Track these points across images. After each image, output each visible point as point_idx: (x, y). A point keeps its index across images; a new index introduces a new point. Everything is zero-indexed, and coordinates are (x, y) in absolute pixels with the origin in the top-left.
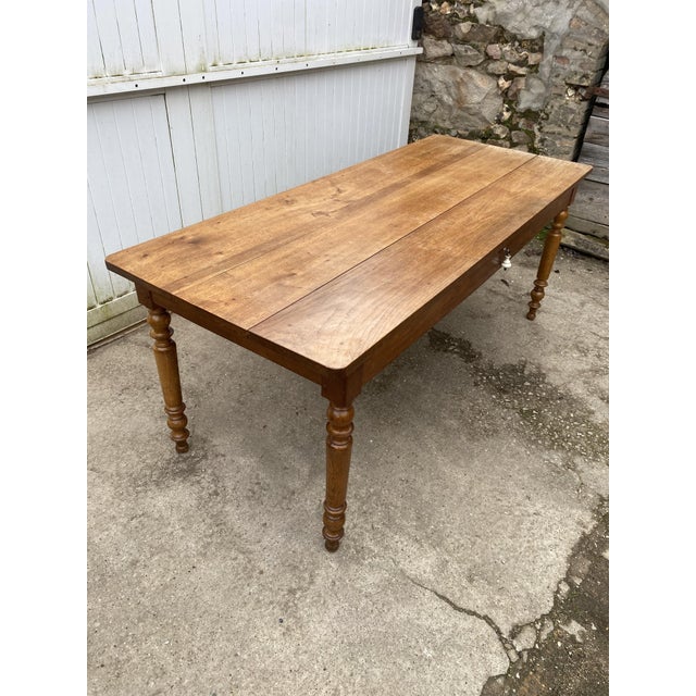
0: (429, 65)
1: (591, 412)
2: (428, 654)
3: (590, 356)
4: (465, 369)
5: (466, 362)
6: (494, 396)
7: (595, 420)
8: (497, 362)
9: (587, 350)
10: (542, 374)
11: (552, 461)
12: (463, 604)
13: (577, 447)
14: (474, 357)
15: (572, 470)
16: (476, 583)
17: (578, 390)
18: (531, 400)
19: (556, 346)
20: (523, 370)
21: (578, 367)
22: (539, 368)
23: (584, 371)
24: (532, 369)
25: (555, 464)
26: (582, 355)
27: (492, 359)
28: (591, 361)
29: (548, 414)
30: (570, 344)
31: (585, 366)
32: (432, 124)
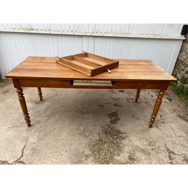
1: (119, 155)
2: (10, 150)
3: (150, 147)
4: (106, 123)
5: (110, 122)
6: (101, 132)
7: (116, 157)
8: (117, 128)
9: (153, 145)
10: (124, 138)
11: (85, 152)
12: (24, 150)
13: (97, 156)
14: (114, 123)
15: (86, 158)
16: (31, 150)
17: (127, 149)
18: (109, 140)
19: (144, 137)
20: (121, 134)
21: (139, 146)
22: (126, 137)
23: (139, 148)
24: (124, 135)
25: (85, 153)
26: (148, 145)
27: (118, 126)
28: (148, 148)
29: (106, 145)
30: (150, 140)
31: (142, 147)
32: (184, 63)
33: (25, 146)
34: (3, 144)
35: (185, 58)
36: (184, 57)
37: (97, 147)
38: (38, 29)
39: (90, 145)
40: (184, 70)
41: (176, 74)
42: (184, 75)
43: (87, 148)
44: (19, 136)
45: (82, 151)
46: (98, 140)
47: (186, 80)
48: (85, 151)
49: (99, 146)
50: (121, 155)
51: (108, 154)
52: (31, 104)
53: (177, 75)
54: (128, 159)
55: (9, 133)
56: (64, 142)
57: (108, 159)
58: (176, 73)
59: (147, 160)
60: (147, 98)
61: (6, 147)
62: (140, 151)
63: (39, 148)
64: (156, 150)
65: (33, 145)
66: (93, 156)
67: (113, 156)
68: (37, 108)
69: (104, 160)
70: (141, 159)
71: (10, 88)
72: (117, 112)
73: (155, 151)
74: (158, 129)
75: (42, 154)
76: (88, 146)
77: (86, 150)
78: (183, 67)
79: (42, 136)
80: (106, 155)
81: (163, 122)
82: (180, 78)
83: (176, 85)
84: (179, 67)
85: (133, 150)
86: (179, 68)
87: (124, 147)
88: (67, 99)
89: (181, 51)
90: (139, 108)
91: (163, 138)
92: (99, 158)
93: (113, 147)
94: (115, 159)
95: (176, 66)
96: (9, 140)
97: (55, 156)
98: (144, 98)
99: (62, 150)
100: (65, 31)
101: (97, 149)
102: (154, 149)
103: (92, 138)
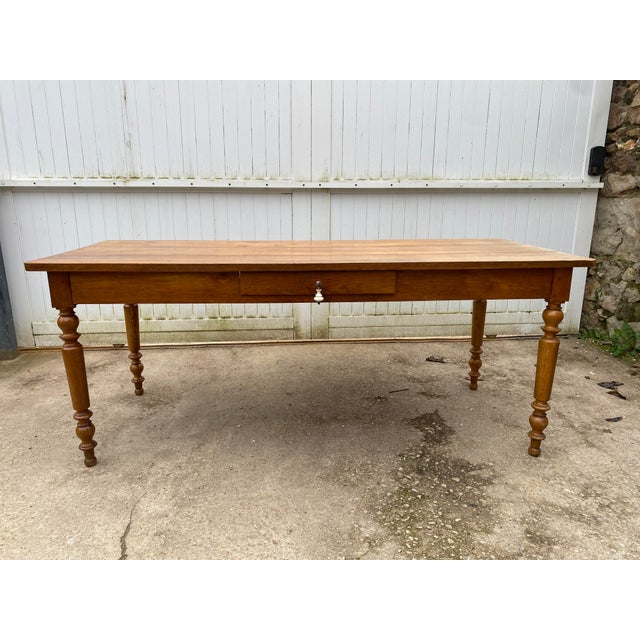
0: (616, 199)
1: (488, 531)
2: (70, 542)
3: (590, 500)
4: (411, 444)
5: (422, 441)
6: (401, 469)
7: (479, 538)
8: (454, 454)
9: (598, 495)
10: (488, 482)
11: (362, 529)
12: (128, 540)
13: (411, 538)
14: (439, 442)
15: (370, 546)
16: (156, 538)
17: (509, 511)
18: (435, 489)
19: (556, 474)
20: (473, 470)
21: (551, 499)
22: (495, 477)
23: (552, 505)
24: (486, 474)
25: (361, 532)
26: (579, 495)
27: (454, 450)
28: (583, 504)
29: (432, 505)
30: (582, 481)
31: (564, 503)
32: (616, 258)
33: (128, 527)
34: (42, 526)
35: (616, 243)
36: (611, 241)
37: (402, 513)
38: (153, 175)
39: (372, 509)
40: (620, 280)
41: (597, 297)
42: (625, 295)
43: (366, 517)
44: (99, 499)
45: (349, 527)
46: (399, 493)
47: (636, 308)
48: (360, 526)
49: (405, 508)
50: (496, 529)
51: (447, 529)
52: (128, 409)
53: (601, 299)
54: (526, 542)
55: (63, 492)
56: (275, 504)
57: (452, 544)
58: (596, 293)
59: (595, 538)
60: (523, 372)
61: (54, 537)
62: (559, 514)
63: (184, 530)
64: (613, 507)
65: (160, 522)
66: (396, 541)
67: (469, 534)
68: (153, 418)
69: (439, 550)
70: (574, 538)
71: (46, 371)
72: (436, 412)
73: (615, 512)
74: (594, 450)
75: (201, 545)
76: (366, 511)
77: (362, 523)
78: (615, 272)
79: (188, 492)
80: (440, 535)
81: (605, 431)
82: (613, 308)
83: (604, 332)
84: (600, 275)
85: (533, 512)
86: (602, 278)
87: (497, 506)
88: (255, 388)
89: (597, 227)
90: (507, 397)
91: (625, 473)
92: (418, 546)
93: (459, 509)
94: (480, 544)
95: (592, 273)
96: (63, 512)
97: (250, 548)
98: (513, 373)
99: (274, 529)
100: (239, 179)
101: (402, 517)
102: (608, 506)
103: (374, 488)
